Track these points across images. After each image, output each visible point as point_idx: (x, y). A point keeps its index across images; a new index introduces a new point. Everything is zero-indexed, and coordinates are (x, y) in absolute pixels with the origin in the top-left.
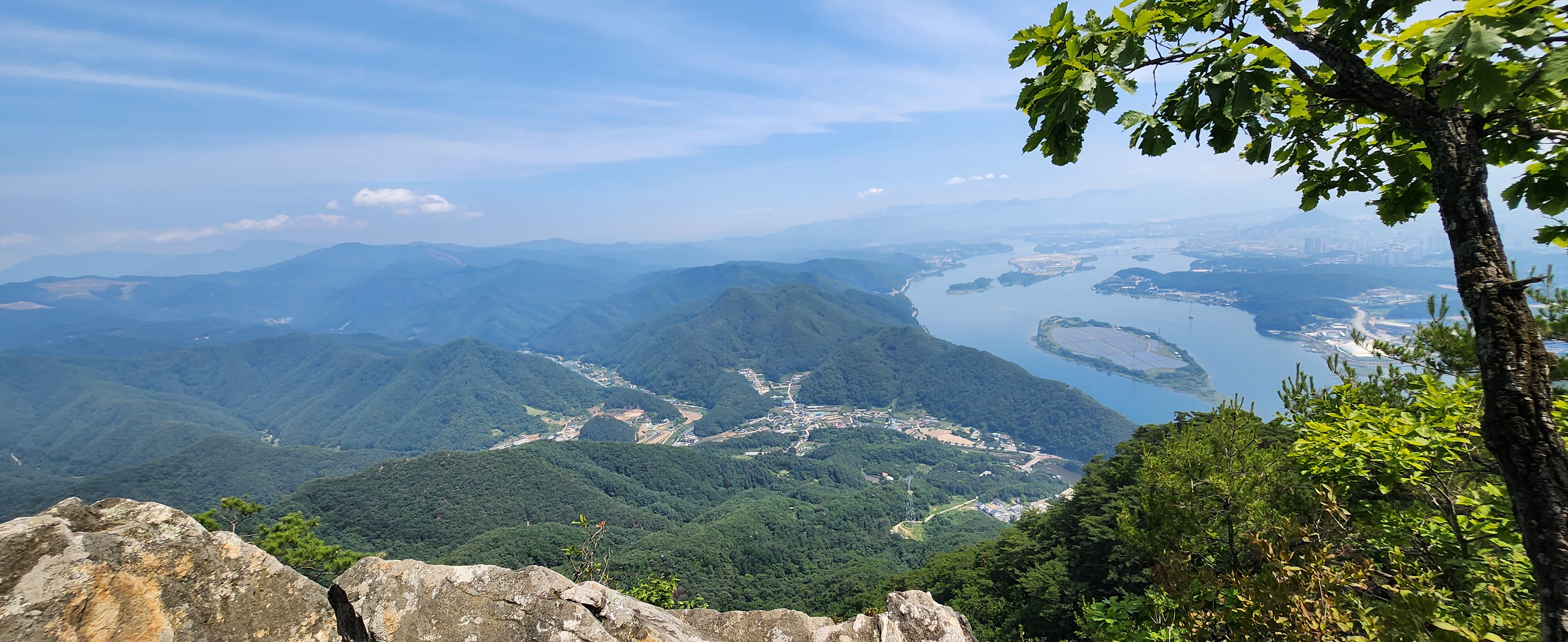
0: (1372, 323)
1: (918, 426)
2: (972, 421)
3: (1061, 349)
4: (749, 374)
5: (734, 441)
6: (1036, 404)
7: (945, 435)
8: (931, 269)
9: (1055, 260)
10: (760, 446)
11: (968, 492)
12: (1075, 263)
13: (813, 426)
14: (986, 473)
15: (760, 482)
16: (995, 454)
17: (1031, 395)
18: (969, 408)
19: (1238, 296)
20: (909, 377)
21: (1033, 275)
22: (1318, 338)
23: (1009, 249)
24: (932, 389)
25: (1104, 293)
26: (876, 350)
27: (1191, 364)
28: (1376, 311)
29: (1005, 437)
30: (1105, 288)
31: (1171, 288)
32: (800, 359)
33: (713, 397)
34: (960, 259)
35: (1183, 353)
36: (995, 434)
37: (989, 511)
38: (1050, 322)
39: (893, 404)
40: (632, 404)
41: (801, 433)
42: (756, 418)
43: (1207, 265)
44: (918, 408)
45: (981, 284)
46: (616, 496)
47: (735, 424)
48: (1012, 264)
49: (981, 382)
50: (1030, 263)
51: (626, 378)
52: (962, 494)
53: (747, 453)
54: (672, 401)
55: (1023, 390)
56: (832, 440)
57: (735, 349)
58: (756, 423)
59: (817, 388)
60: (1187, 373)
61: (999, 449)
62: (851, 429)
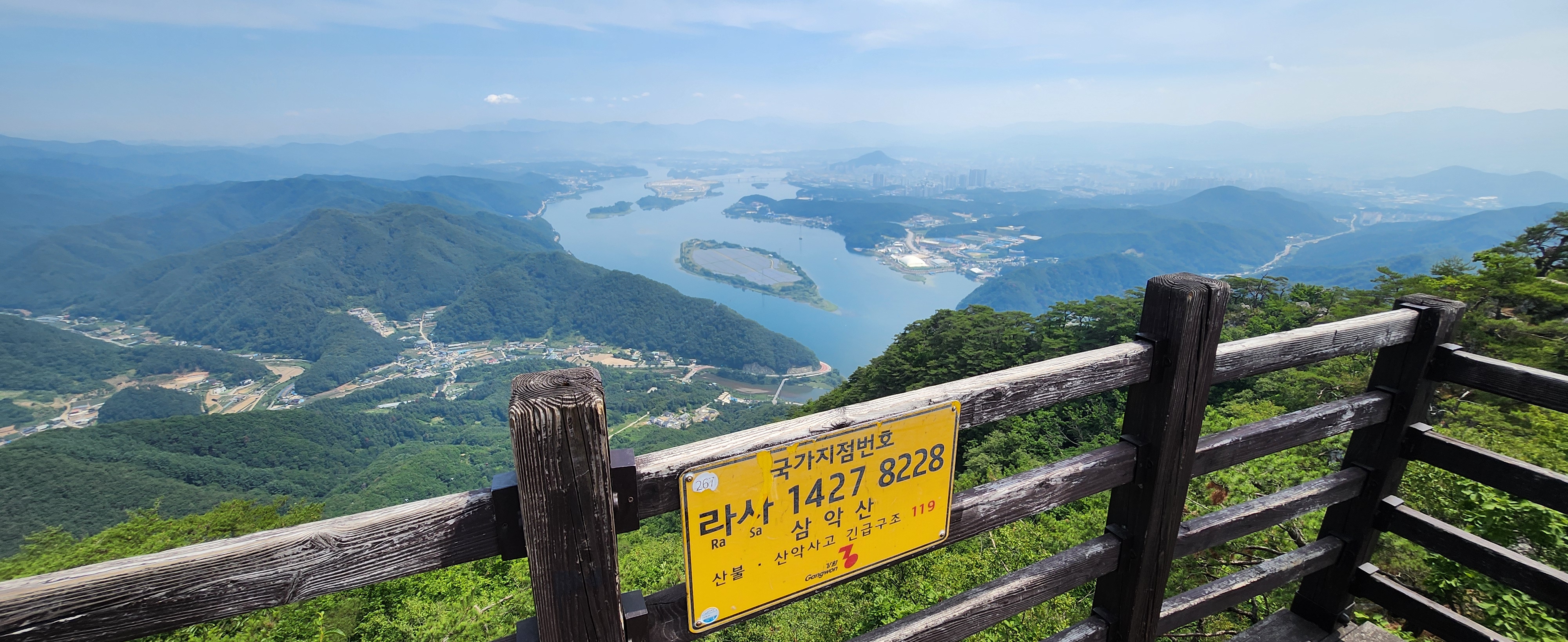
0: (917, 241)
1: (578, 353)
2: (631, 343)
3: (702, 269)
4: (364, 314)
5: (361, 395)
6: (689, 321)
7: (607, 360)
8: (568, 191)
9: (688, 185)
10: (397, 395)
11: (640, 409)
12: (705, 189)
13: (458, 366)
14: (653, 389)
15: (410, 435)
16: (657, 371)
17: (684, 313)
18: (628, 330)
19: (832, 220)
20: (564, 305)
21: (670, 199)
22: (886, 253)
23: (644, 173)
24: (589, 315)
25: (732, 217)
26: (523, 278)
27: (805, 278)
28: (918, 233)
29: (664, 354)
30: (732, 212)
31: (784, 213)
32: (432, 293)
33: (316, 346)
34: (595, 181)
35: (798, 269)
36: (654, 353)
37: (662, 423)
38: (690, 244)
39: (549, 334)
40: (186, 366)
41: (445, 375)
42: (383, 364)
43: (808, 194)
44: (576, 335)
45: (621, 208)
46: (205, 484)
47: (353, 375)
48: (649, 188)
49: (637, 304)
50: (666, 187)
51: (164, 332)
52: (635, 412)
53: (381, 406)
54: (251, 356)
55: (677, 309)
56: (486, 379)
57: (338, 285)
58: (384, 370)
59: (458, 323)
60: (803, 286)
61: (659, 366)
62: (506, 363)
